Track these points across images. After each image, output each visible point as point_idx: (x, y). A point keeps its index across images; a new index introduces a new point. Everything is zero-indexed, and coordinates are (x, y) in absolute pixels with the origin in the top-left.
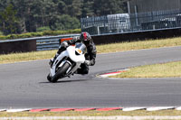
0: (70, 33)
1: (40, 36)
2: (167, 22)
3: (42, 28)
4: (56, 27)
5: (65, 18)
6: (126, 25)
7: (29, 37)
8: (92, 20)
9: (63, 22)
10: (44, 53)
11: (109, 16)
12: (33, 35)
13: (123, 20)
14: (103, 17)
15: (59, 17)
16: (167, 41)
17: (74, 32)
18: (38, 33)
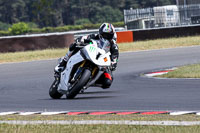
1: (78, 29)
7: (66, 31)
8: (137, 12)
11: (155, 8)
13: (170, 13)
14: (148, 10)
18: (77, 26)
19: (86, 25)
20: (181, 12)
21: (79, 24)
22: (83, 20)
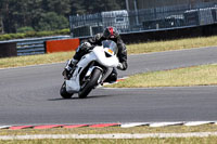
0: (57, 34)
1: (21, 38)
2: (173, 20)
3: (23, 29)
4: (40, 27)
5: (51, 16)
6: (124, 24)
8: (83, 18)
9: (48, 22)
10: (26, 58)
11: (103, 13)
12: (13, 37)
13: (120, 18)
14: (96, 15)
15: (43, 15)
16: (173, 43)
17: (62, 33)
18: (19, 34)
20: (132, 17)
21: (22, 32)
22: (26, 28)
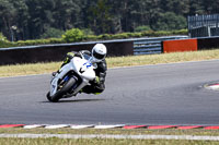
4: (158, 27)
5: (169, 15)
7: (125, 38)
8: (202, 19)
12: (130, 36)
15: (161, 14)
18: (136, 33)
19: (147, 32)
21: (139, 31)
